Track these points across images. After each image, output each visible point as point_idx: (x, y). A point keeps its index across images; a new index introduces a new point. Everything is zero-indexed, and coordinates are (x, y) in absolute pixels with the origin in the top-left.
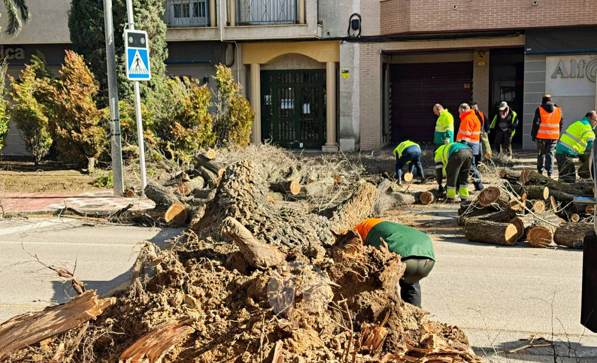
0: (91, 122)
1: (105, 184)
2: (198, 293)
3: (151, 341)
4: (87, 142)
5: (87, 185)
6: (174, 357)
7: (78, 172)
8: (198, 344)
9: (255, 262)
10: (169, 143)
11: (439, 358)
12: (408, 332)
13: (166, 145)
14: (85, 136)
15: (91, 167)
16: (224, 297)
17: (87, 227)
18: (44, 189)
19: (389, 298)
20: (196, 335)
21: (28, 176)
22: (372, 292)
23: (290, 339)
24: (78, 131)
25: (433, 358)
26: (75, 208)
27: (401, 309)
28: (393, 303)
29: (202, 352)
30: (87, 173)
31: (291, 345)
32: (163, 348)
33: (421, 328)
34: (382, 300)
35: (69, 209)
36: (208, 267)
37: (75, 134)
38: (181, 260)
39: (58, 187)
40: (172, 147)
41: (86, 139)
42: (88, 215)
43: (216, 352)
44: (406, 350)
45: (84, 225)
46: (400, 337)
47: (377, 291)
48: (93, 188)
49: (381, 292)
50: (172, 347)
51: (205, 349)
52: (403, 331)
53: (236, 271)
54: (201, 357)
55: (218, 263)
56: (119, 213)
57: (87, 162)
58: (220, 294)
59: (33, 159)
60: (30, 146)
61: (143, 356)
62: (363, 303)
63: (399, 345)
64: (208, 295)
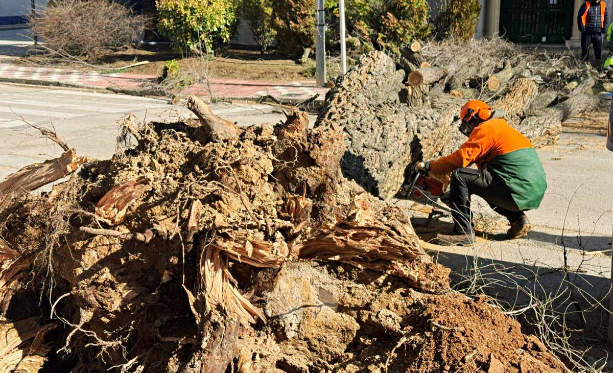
0: (306, 12)
1: (313, 74)
2: (163, 159)
3: (117, 195)
4: (303, 33)
5: (297, 75)
6: (134, 209)
7: (293, 62)
8: (151, 200)
9: (211, 135)
10: (381, 35)
11: (366, 231)
12: (340, 206)
13: (377, 37)
14: (302, 27)
15: (305, 58)
16: (182, 163)
17: (275, 114)
18: (258, 78)
19: (327, 175)
20: (152, 193)
21: (249, 65)
22: (308, 168)
23: (220, 202)
24: (296, 22)
25: (361, 231)
26: (275, 96)
27: (338, 186)
28: (329, 180)
29: (153, 206)
30: (300, 63)
31: (220, 206)
32: (127, 201)
33: (353, 204)
34: (319, 176)
35: (270, 97)
36: (176, 138)
37: (292, 24)
38: (156, 130)
39: (271, 75)
40: (383, 39)
41: (302, 30)
42: (283, 103)
43: (164, 207)
44: (336, 222)
45: (274, 112)
46: (332, 210)
47: (313, 168)
48: (302, 78)
49: (318, 169)
50: (134, 201)
51: (156, 204)
52: (335, 205)
53: (197, 142)
54: (151, 210)
55: (184, 134)
56: (307, 102)
57: (303, 52)
58: (180, 160)
59: (260, 48)
60: (257, 35)
61: (112, 206)
62: (300, 178)
63: (328, 217)
64: (171, 161)
